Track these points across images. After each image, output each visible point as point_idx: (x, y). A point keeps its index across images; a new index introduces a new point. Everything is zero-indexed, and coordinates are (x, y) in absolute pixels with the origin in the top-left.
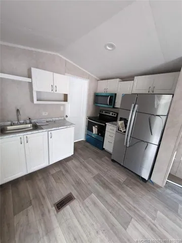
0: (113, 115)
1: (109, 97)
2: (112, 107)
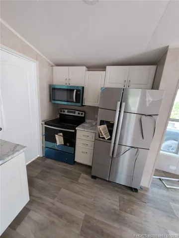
0: (80, 115)
1: (75, 91)
2: (80, 104)
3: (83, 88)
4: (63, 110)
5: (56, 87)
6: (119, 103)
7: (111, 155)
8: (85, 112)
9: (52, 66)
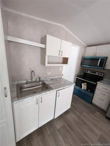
1: (100, 60)
2: (102, 68)
3: (107, 57)
4: (87, 71)
8: (104, 74)
9: (86, 47)
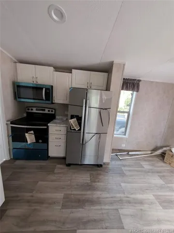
0: (50, 112)
1: (44, 90)
2: (50, 102)
3: (52, 86)
4: (30, 108)
5: (21, 85)
6: (85, 100)
7: (81, 142)
8: (55, 109)
9: (16, 62)
